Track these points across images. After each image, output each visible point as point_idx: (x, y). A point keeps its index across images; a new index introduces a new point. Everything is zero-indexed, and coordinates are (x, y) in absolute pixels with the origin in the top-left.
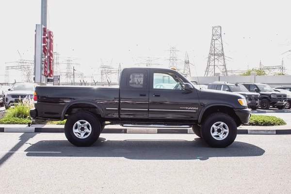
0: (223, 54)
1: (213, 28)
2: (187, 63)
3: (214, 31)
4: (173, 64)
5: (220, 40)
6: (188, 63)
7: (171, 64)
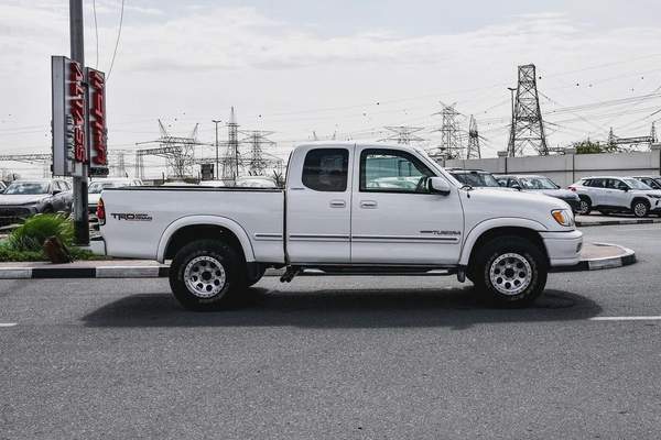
0: (539, 118)
1: (520, 68)
2: (474, 135)
3: (522, 75)
4: (449, 138)
5: (533, 91)
6: (476, 135)
7: (445, 139)
